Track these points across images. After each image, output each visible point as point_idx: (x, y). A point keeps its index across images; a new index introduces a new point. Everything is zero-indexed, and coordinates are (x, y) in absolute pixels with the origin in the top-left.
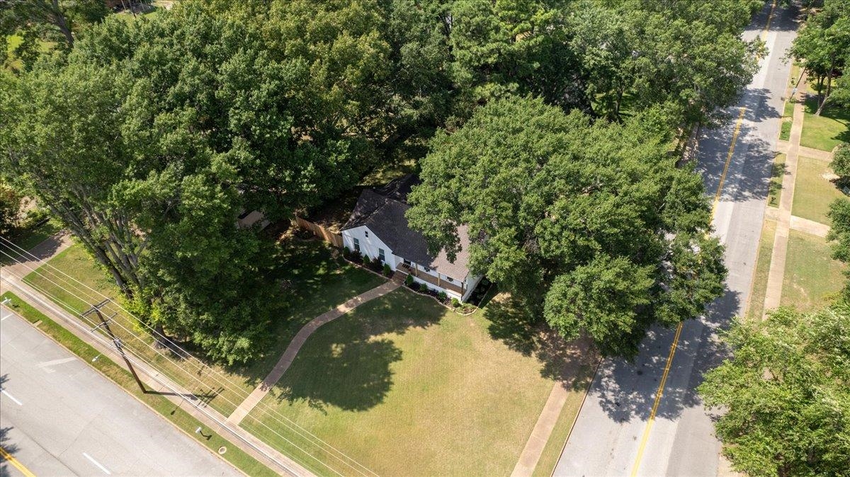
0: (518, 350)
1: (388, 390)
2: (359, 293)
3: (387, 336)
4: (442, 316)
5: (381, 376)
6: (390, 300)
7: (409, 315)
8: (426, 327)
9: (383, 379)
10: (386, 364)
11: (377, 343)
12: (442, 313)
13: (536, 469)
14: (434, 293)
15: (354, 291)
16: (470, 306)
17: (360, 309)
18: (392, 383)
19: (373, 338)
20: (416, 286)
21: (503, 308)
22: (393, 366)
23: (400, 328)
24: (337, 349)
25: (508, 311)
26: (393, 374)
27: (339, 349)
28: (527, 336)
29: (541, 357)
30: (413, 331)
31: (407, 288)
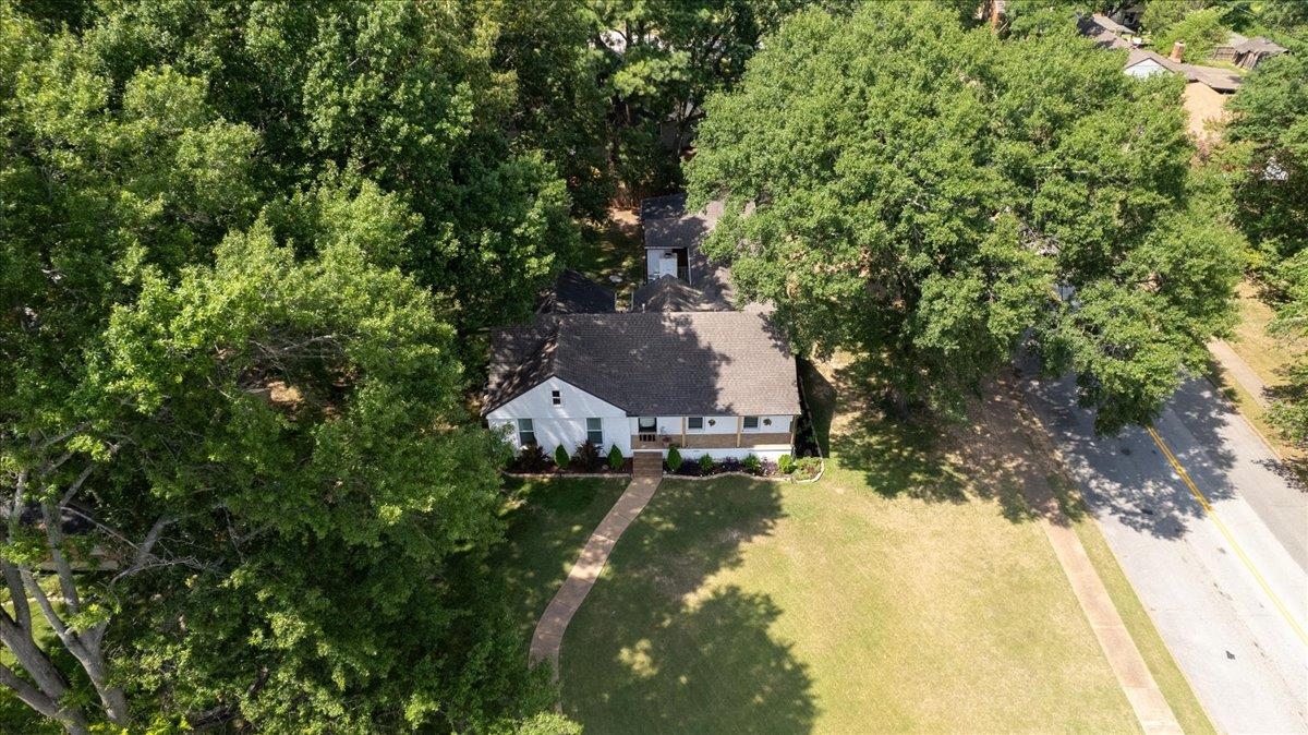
0: (941, 499)
1: (808, 684)
2: (592, 526)
3: (719, 580)
4: (776, 499)
5: (773, 664)
6: (661, 513)
7: (721, 525)
8: (769, 531)
9: (780, 667)
10: (761, 637)
11: (708, 605)
12: (774, 495)
13: (1159, 681)
14: (731, 465)
15: (576, 528)
16: (808, 460)
17: (620, 555)
18: (804, 666)
19: (693, 600)
20: (690, 467)
21: (858, 441)
22: (777, 631)
23: (725, 554)
24: (638, 659)
25: (870, 444)
26: (791, 646)
27: (641, 657)
28: (933, 470)
29: (984, 492)
30: (752, 548)
31: (675, 477)
